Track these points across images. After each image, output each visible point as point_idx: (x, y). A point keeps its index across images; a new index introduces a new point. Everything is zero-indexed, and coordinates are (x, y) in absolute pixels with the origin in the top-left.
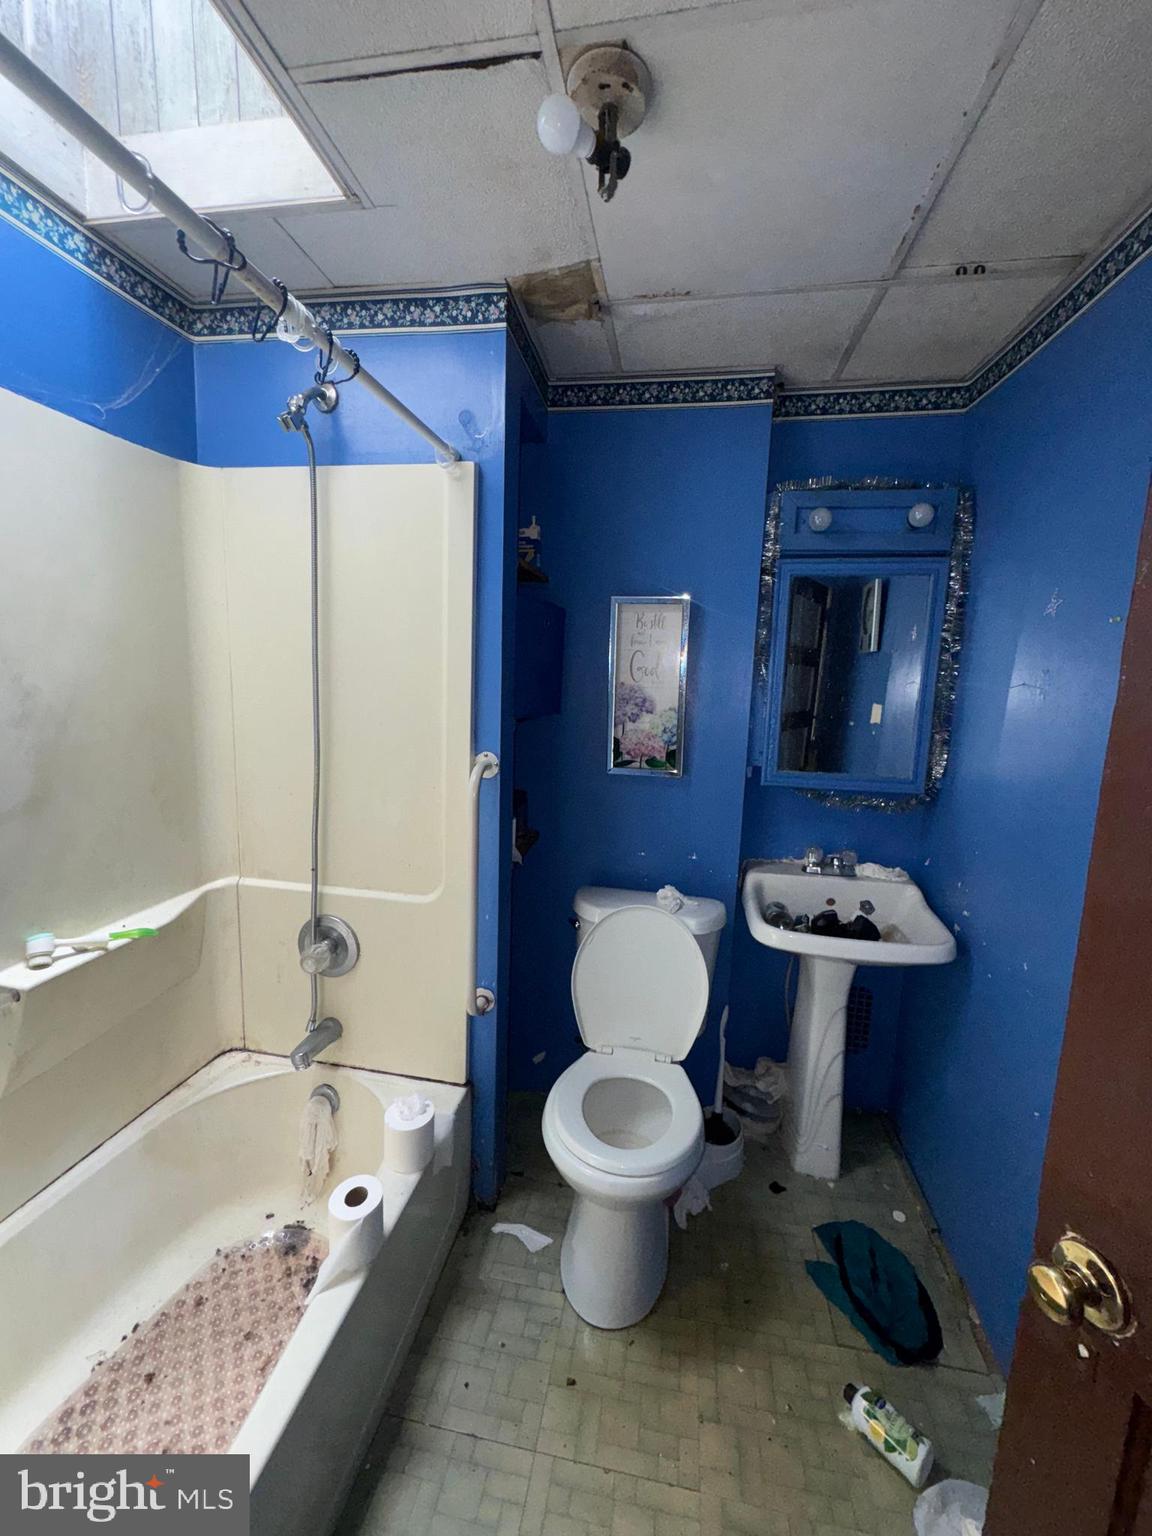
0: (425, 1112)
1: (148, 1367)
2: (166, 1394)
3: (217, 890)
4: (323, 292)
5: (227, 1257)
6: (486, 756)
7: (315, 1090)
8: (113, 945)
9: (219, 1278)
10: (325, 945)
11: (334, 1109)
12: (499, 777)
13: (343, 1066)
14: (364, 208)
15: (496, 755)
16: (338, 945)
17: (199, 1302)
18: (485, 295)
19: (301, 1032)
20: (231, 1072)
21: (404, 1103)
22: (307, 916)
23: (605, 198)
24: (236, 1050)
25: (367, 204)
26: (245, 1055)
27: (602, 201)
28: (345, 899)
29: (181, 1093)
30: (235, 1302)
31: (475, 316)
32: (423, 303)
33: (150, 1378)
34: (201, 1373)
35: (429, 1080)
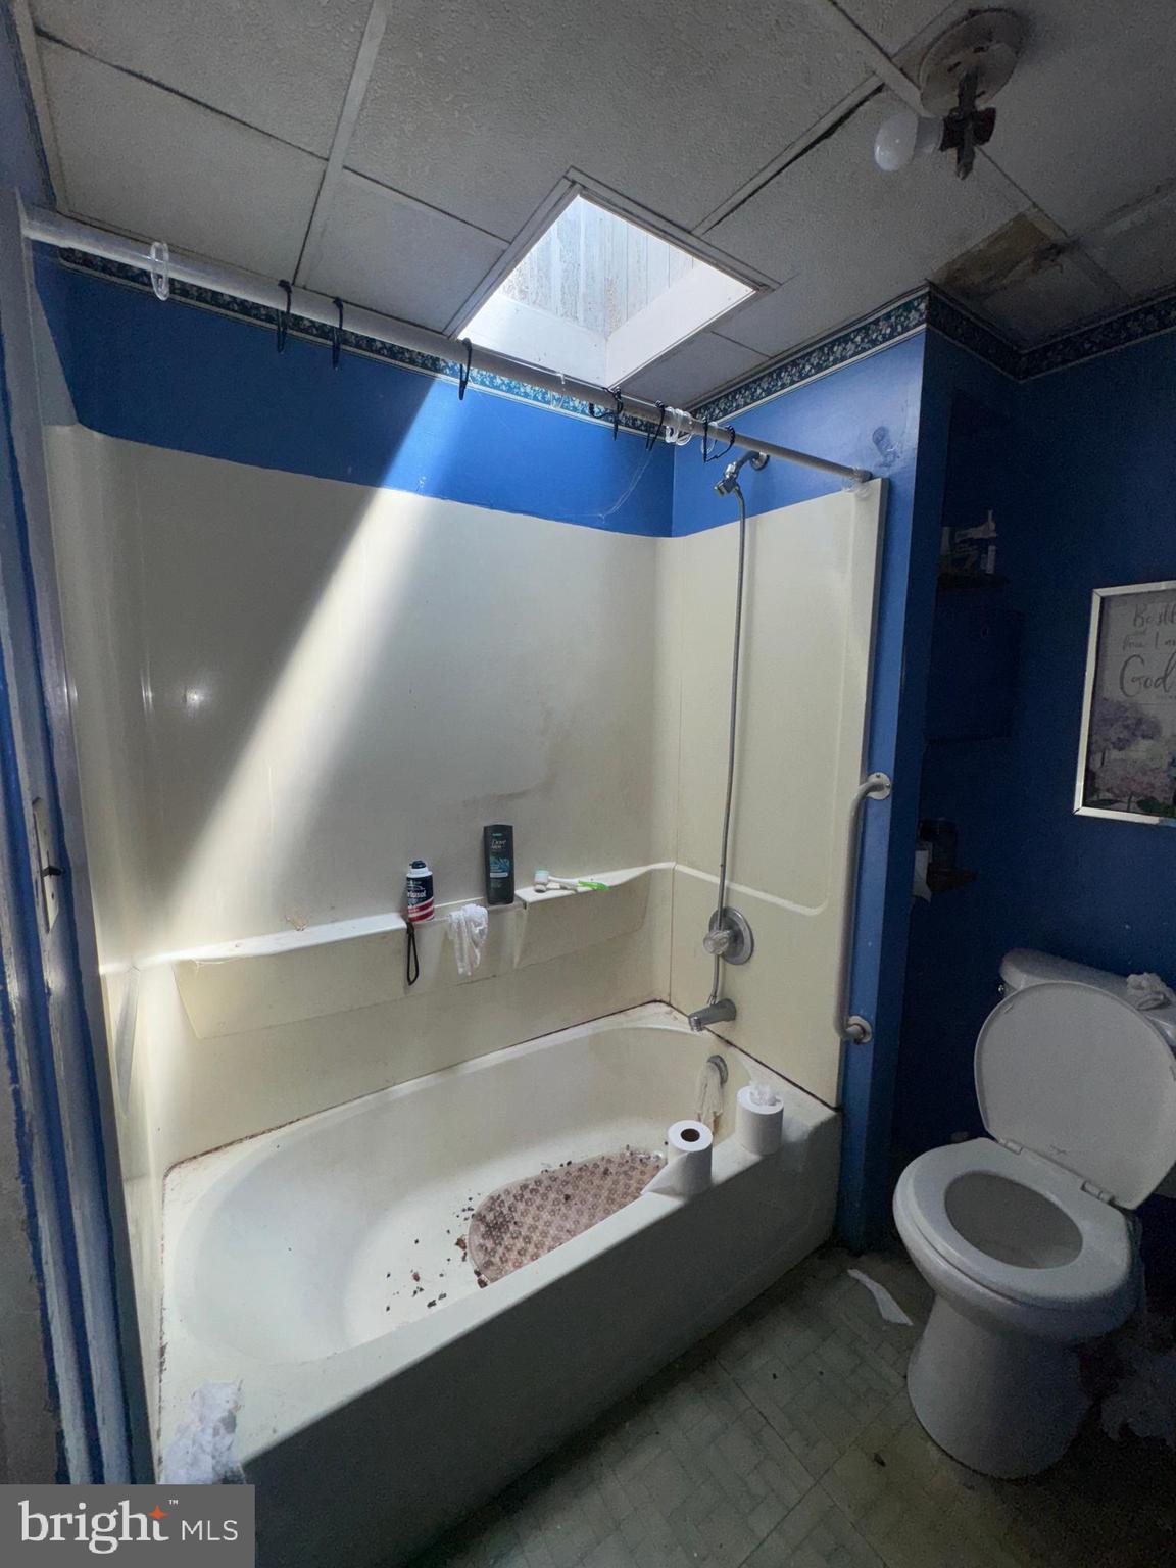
0: (773, 1104)
1: (569, 1191)
2: (572, 1214)
3: (660, 870)
4: (764, 366)
5: (631, 1154)
6: (878, 776)
7: (712, 1057)
8: (581, 889)
9: (623, 1165)
10: (725, 933)
11: (723, 1081)
12: (890, 801)
13: (736, 1047)
14: (773, 290)
15: (888, 776)
16: (736, 938)
17: (606, 1172)
18: (905, 304)
19: (703, 1003)
20: (656, 1018)
21: (757, 1088)
22: (715, 907)
23: (961, 176)
24: (664, 1002)
25: (774, 286)
26: (669, 1008)
27: (959, 179)
28: (747, 896)
29: (620, 1017)
30: (627, 1186)
31: (894, 329)
32: (846, 339)
33: (567, 1198)
34: (594, 1216)
35: (801, 1088)
